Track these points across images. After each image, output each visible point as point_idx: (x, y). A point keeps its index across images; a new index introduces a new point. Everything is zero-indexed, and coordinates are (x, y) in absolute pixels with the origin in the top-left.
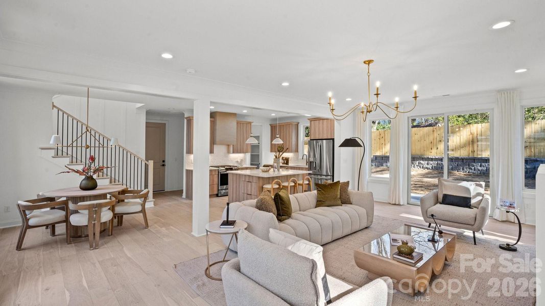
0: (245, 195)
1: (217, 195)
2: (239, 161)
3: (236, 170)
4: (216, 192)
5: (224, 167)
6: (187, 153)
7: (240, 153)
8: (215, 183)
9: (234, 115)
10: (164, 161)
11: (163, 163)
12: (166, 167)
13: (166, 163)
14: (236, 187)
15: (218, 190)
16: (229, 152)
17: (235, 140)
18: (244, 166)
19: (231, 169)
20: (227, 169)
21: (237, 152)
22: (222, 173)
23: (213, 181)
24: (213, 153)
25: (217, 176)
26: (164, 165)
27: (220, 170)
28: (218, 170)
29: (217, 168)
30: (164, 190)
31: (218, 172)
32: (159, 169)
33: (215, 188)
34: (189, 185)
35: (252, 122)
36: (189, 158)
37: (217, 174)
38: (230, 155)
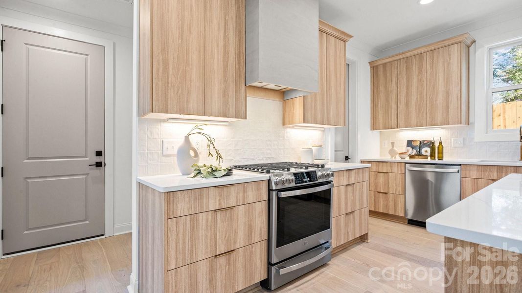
1: (266, 286)
2: (314, 149)
3: (325, 178)
4: (260, 276)
6: (141, 113)
8: (256, 237)
10: (99, 153)
11: (98, 159)
12: (108, 170)
13: (107, 158)
15: (270, 265)
16: (286, 121)
19: (313, 176)
21: (316, 122)
22: (283, 194)
23: (250, 229)
24: (246, 118)
25: (263, 206)
26: (101, 163)
27: (276, 184)
28: (269, 181)
29: (266, 176)
30: (103, 235)
31: (270, 190)
32: (84, 177)
33: (258, 256)
34: (147, 249)
35: (351, 37)
36: (151, 133)
37: (266, 197)
38: (288, 130)
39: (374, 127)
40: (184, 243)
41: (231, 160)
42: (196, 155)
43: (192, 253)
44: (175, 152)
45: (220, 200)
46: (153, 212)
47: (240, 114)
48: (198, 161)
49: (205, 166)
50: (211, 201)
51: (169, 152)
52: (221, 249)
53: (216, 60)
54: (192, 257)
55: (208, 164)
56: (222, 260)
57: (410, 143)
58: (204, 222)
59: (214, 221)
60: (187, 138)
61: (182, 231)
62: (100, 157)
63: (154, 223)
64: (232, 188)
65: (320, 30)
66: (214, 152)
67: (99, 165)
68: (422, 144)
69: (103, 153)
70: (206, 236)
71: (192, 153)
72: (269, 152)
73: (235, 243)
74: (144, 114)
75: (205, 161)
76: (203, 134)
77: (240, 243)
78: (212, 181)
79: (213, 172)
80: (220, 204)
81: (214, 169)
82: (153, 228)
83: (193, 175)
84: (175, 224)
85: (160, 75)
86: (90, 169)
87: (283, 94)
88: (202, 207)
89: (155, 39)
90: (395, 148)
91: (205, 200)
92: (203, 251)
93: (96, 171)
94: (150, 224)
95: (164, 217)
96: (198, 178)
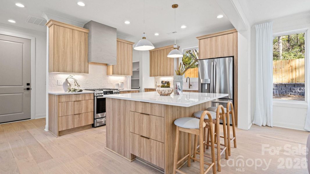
0: (137, 137)
1: (93, 126)
2: (120, 84)
3: (116, 93)
4: (91, 122)
5: (103, 90)
6: (50, 71)
7: (121, 74)
8: (89, 110)
9: (114, 29)
10: (28, 84)
11: (28, 87)
12: (32, 91)
13: (32, 86)
14: (119, 120)
15: (94, 119)
16: (108, 74)
17: (116, 59)
18: (125, 89)
19: (111, 93)
20: (106, 93)
21: (118, 74)
22: (98, 97)
23: (87, 108)
24: (88, 73)
25: (92, 101)
26: (29, 88)
27: (96, 94)
28: (94, 93)
29: (93, 92)
30: (30, 119)
31: (94, 96)
32: (22, 94)
33: (90, 116)
34: (52, 114)
35: (134, 43)
36: (53, 78)
37: (93, 98)
38: (110, 77)
39: (151, 76)
40: (64, 110)
41: (84, 87)
42: (70, 85)
43: (67, 112)
44: (62, 84)
45: (76, 98)
46: (54, 102)
47: (86, 72)
48: (71, 87)
49: (72, 88)
50: (73, 98)
51: (60, 84)
52: (76, 112)
53: (77, 55)
54: (67, 114)
55: (74, 88)
56: (77, 116)
57: (162, 82)
58: (71, 104)
59: (74, 105)
60: (67, 80)
61: (63, 106)
62: (29, 86)
63: (54, 105)
64: (80, 95)
65: (117, 41)
66: (76, 84)
67: (28, 89)
68: (166, 82)
69: (30, 84)
70: (71, 108)
71: (68, 85)
72: (101, 84)
73: (81, 111)
74: (51, 72)
75: (73, 87)
76: (72, 78)
77: (83, 111)
78: (74, 93)
79: (75, 90)
80: (76, 99)
81: (75, 89)
82: (54, 106)
83: (68, 91)
84: (61, 104)
85: (57, 60)
86: (24, 91)
87: (107, 65)
88: (70, 100)
89: (55, 45)
90: (157, 84)
91: (71, 98)
92: (70, 113)
93: (27, 92)
94: (53, 105)
95: (58, 102)
96: (70, 92)
